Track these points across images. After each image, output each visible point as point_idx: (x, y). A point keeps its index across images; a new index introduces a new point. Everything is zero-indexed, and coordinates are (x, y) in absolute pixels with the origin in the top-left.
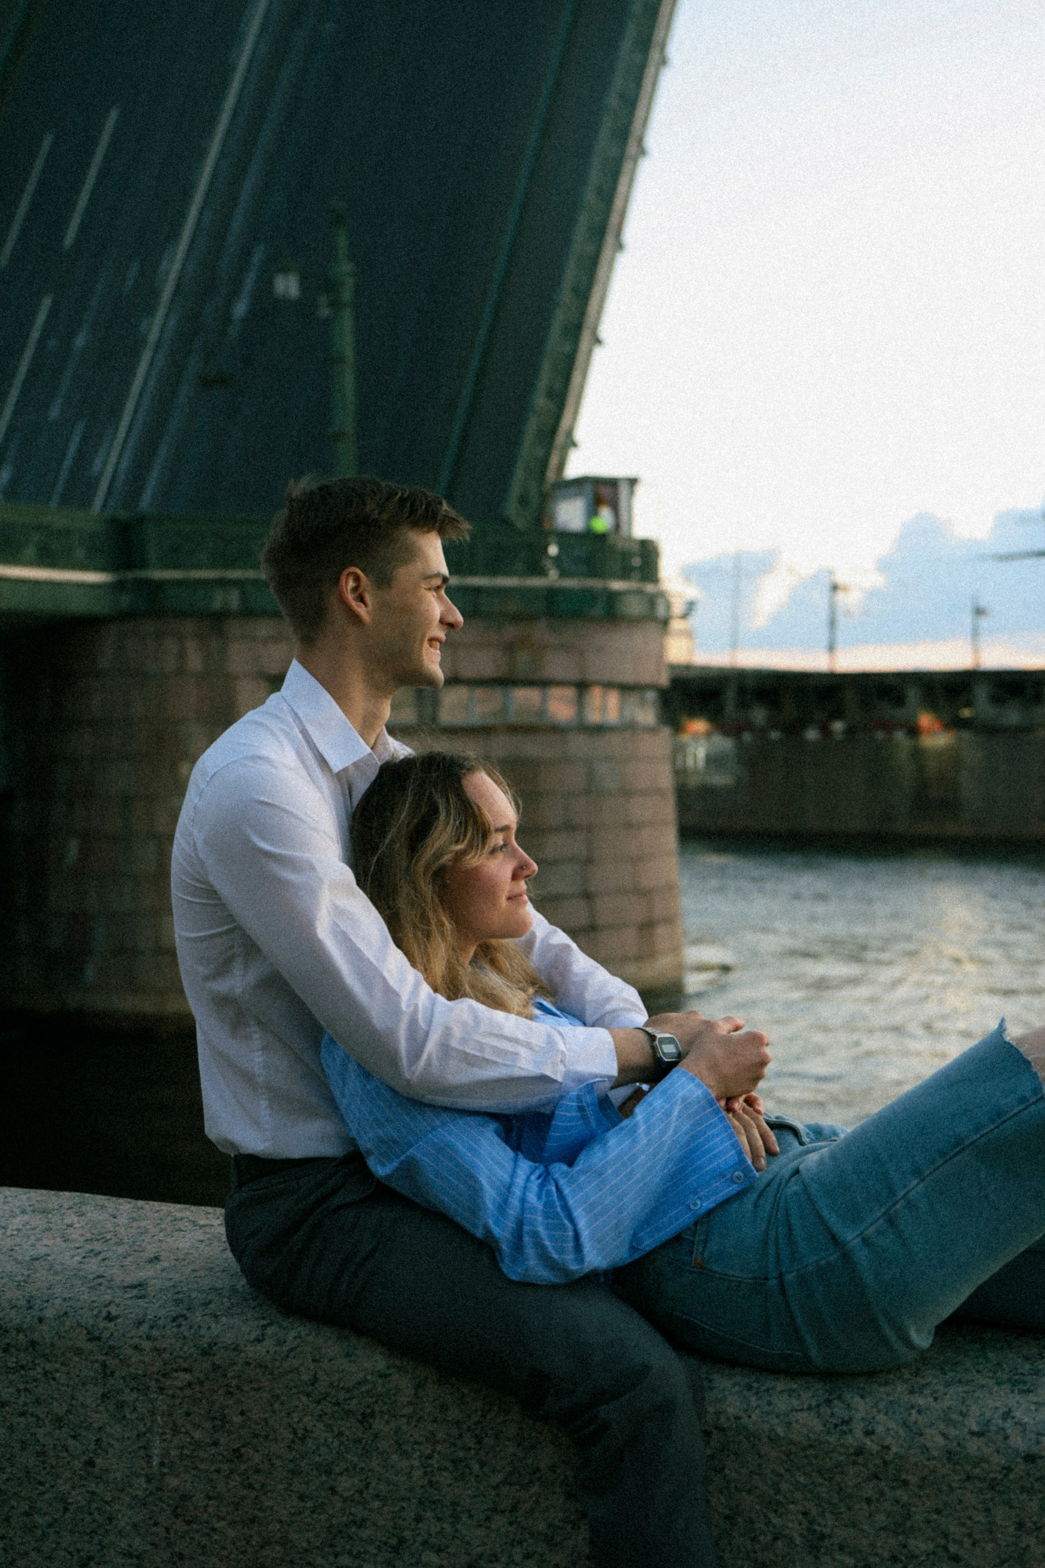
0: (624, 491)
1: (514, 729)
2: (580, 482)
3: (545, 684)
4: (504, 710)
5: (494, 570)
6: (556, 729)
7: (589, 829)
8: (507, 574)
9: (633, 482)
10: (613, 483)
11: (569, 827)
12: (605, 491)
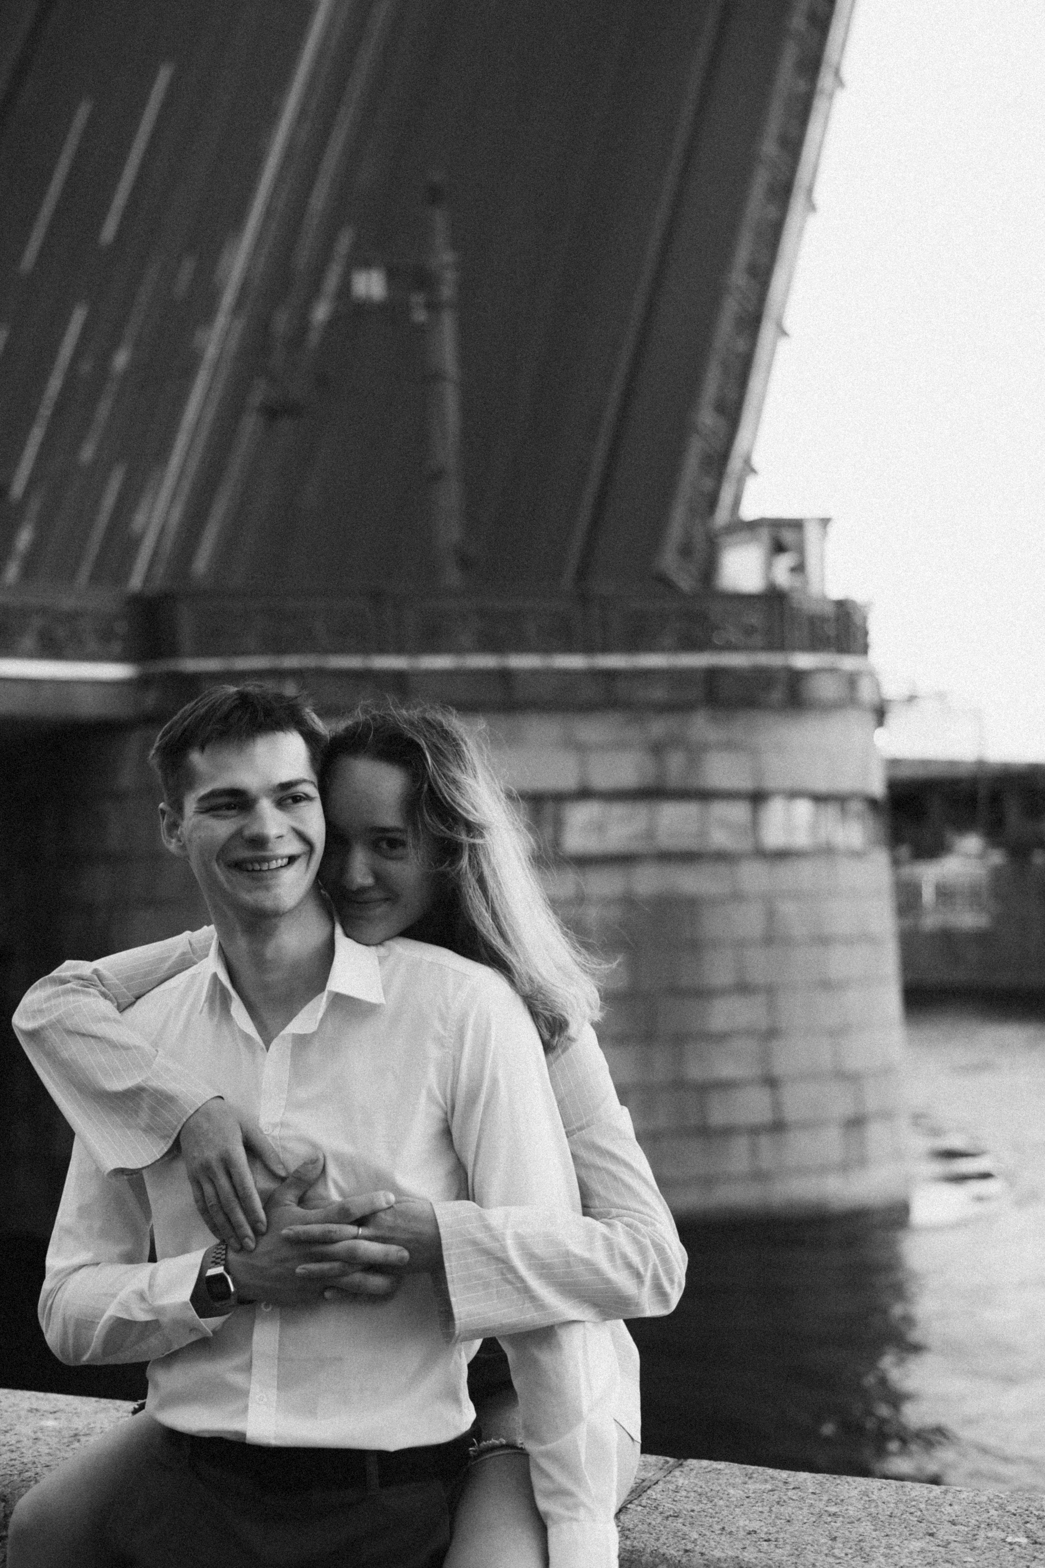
0: (812, 533)
1: (666, 857)
2: (753, 526)
3: (705, 796)
4: (650, 834)
5: (633, 646)
6: (722, 857)
7: (770, 990)
8: (651, 648)
9: (825, 522)
10: (797, 525)
11: (743, 988)
12: (788, 536)
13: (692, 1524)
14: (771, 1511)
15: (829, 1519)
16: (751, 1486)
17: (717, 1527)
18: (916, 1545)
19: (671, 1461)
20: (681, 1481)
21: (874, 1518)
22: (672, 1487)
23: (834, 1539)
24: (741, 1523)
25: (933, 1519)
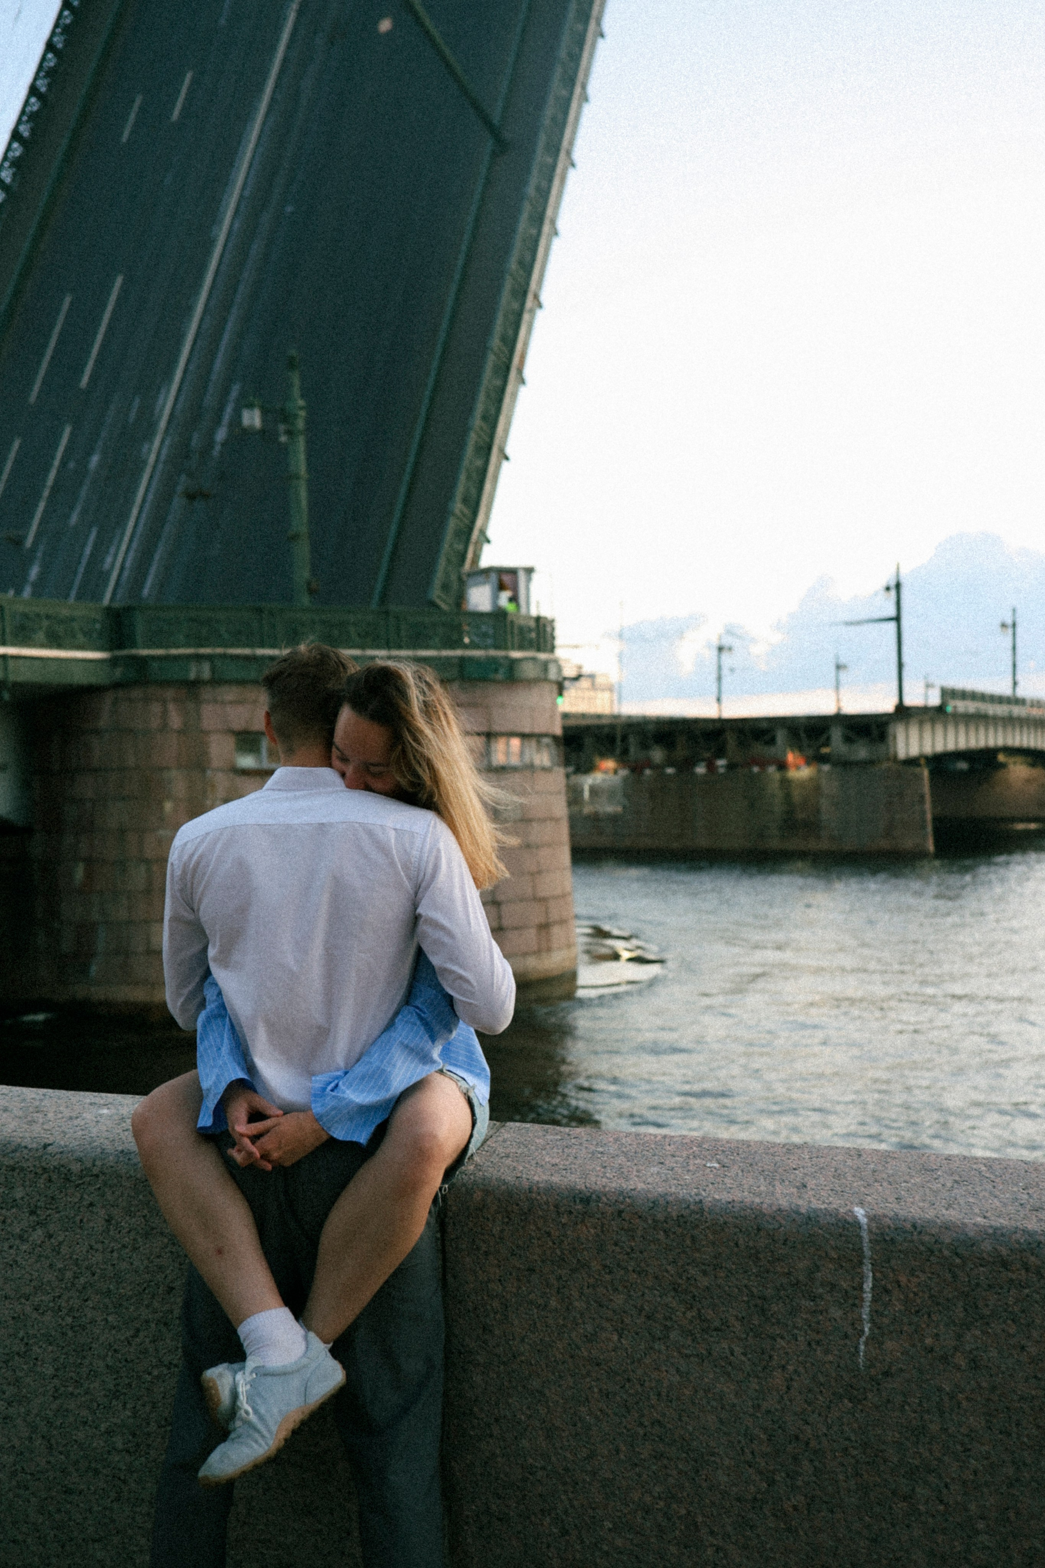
0: (523, 578)
2: (487, 572)
8: (429, 645)
9: (530, 571)
10: (514, 572)
12: (508, 579)
13: (517, 1161)
14: (563, 1152)
15: (599, 1155)
16: (549, 1137)
17: (533, 1162)
18: (654, 1170)
19: (498, 1124)
20: (506, 1136)
21: (625, 1154)
22: (500, 1139)
23: (605, 1167)
24: (547, 1160)
25: (661, 1154)
